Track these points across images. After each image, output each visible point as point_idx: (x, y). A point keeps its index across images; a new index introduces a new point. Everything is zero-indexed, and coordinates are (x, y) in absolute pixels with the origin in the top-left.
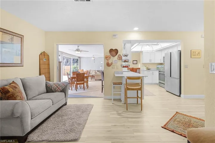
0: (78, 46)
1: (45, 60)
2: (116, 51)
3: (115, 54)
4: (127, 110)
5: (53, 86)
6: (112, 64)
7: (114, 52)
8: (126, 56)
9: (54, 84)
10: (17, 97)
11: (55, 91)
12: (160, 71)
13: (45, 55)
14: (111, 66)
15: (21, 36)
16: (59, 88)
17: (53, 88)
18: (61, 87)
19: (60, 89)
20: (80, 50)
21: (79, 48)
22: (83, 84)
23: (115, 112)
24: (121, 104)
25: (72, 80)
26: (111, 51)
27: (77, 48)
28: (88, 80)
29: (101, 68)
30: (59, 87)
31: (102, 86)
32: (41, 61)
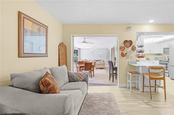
0: (85, 39)
1: (63, 51)
2: (131, 42)
3: (129, 45)
4: (151, 99)
5: (75, 76)
6: (126, 54)
7: (128, 43)
8: (141, 47)
9: (75, 73)
10: (57, 89)
11: (78, 81)
12: (160, 61)
13: (63, 46)
14: (126, 56)
15: (46, 27)
16: (80, 78)
17: (75, 77)
18: (83, 76)
19: (82, 79)
20: (86, 42)
21: (85, 40)
22: (91, 72)
23: (141, 101)
24: (140, 93)
25: (80, 69)
26: (126, 42)
27: (84, 40)
28: (93, 69)
29: (99, 58)
30: (81, 76)
31: (110, 74)
32: (60, 51)
